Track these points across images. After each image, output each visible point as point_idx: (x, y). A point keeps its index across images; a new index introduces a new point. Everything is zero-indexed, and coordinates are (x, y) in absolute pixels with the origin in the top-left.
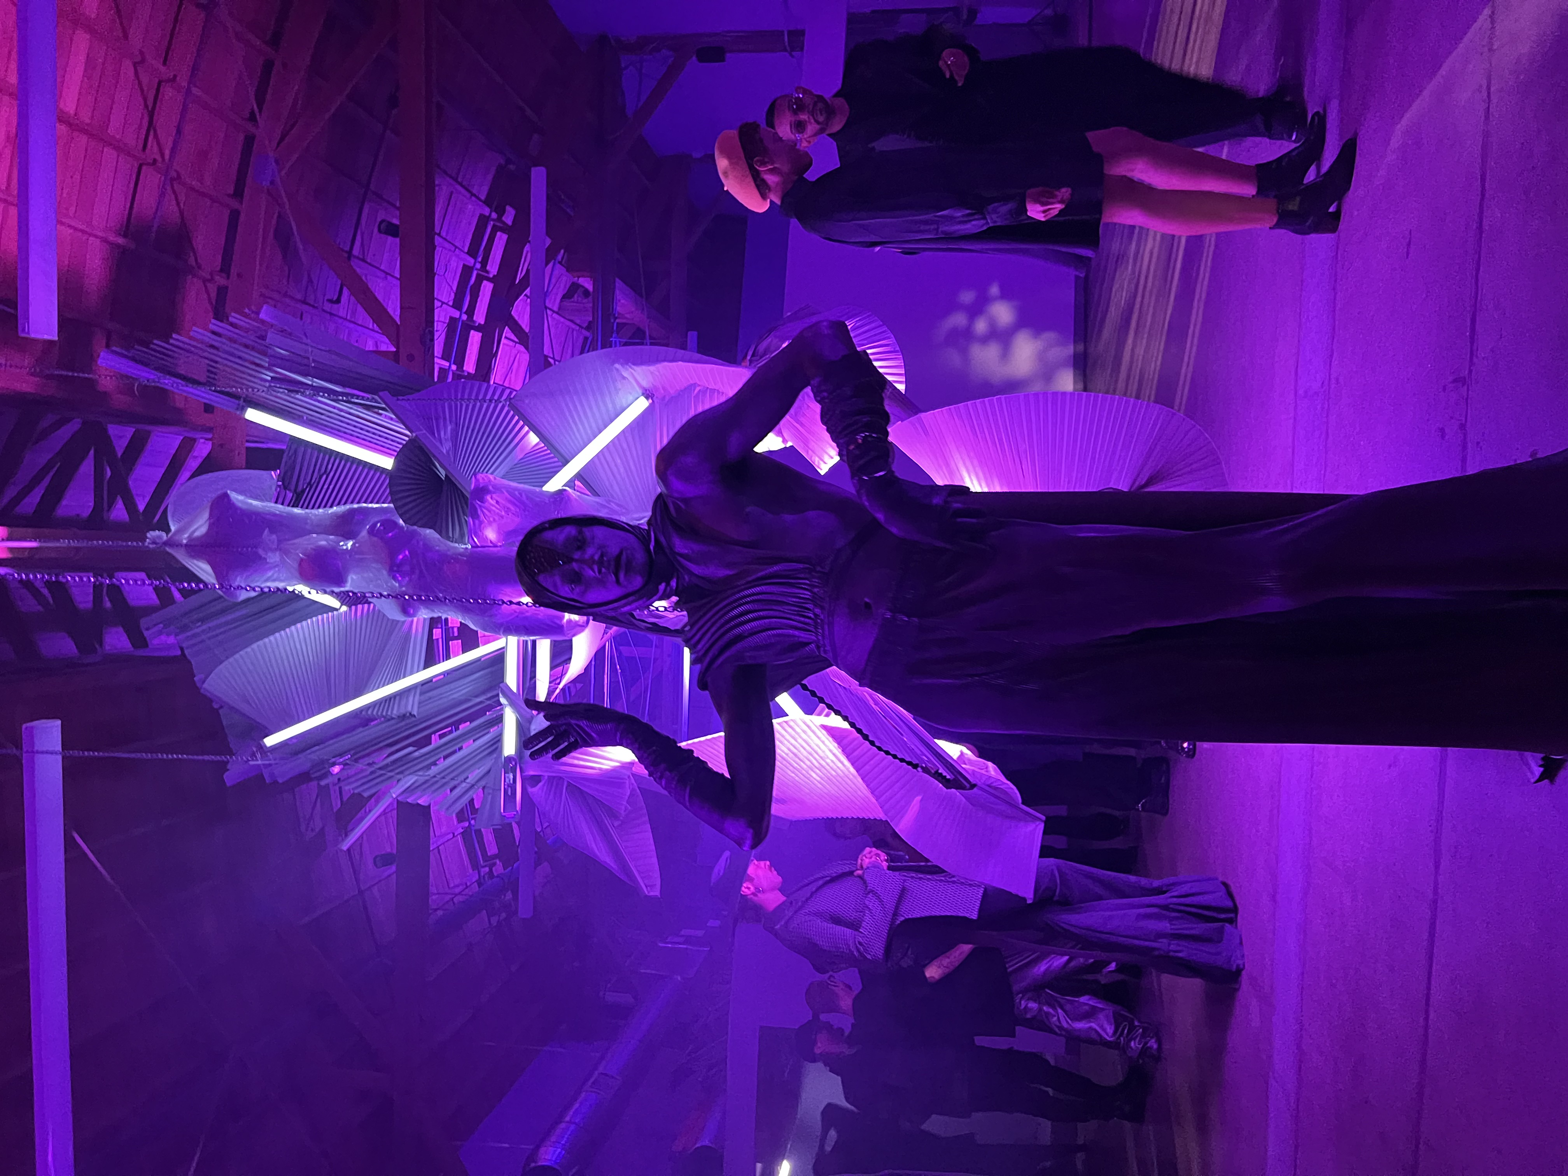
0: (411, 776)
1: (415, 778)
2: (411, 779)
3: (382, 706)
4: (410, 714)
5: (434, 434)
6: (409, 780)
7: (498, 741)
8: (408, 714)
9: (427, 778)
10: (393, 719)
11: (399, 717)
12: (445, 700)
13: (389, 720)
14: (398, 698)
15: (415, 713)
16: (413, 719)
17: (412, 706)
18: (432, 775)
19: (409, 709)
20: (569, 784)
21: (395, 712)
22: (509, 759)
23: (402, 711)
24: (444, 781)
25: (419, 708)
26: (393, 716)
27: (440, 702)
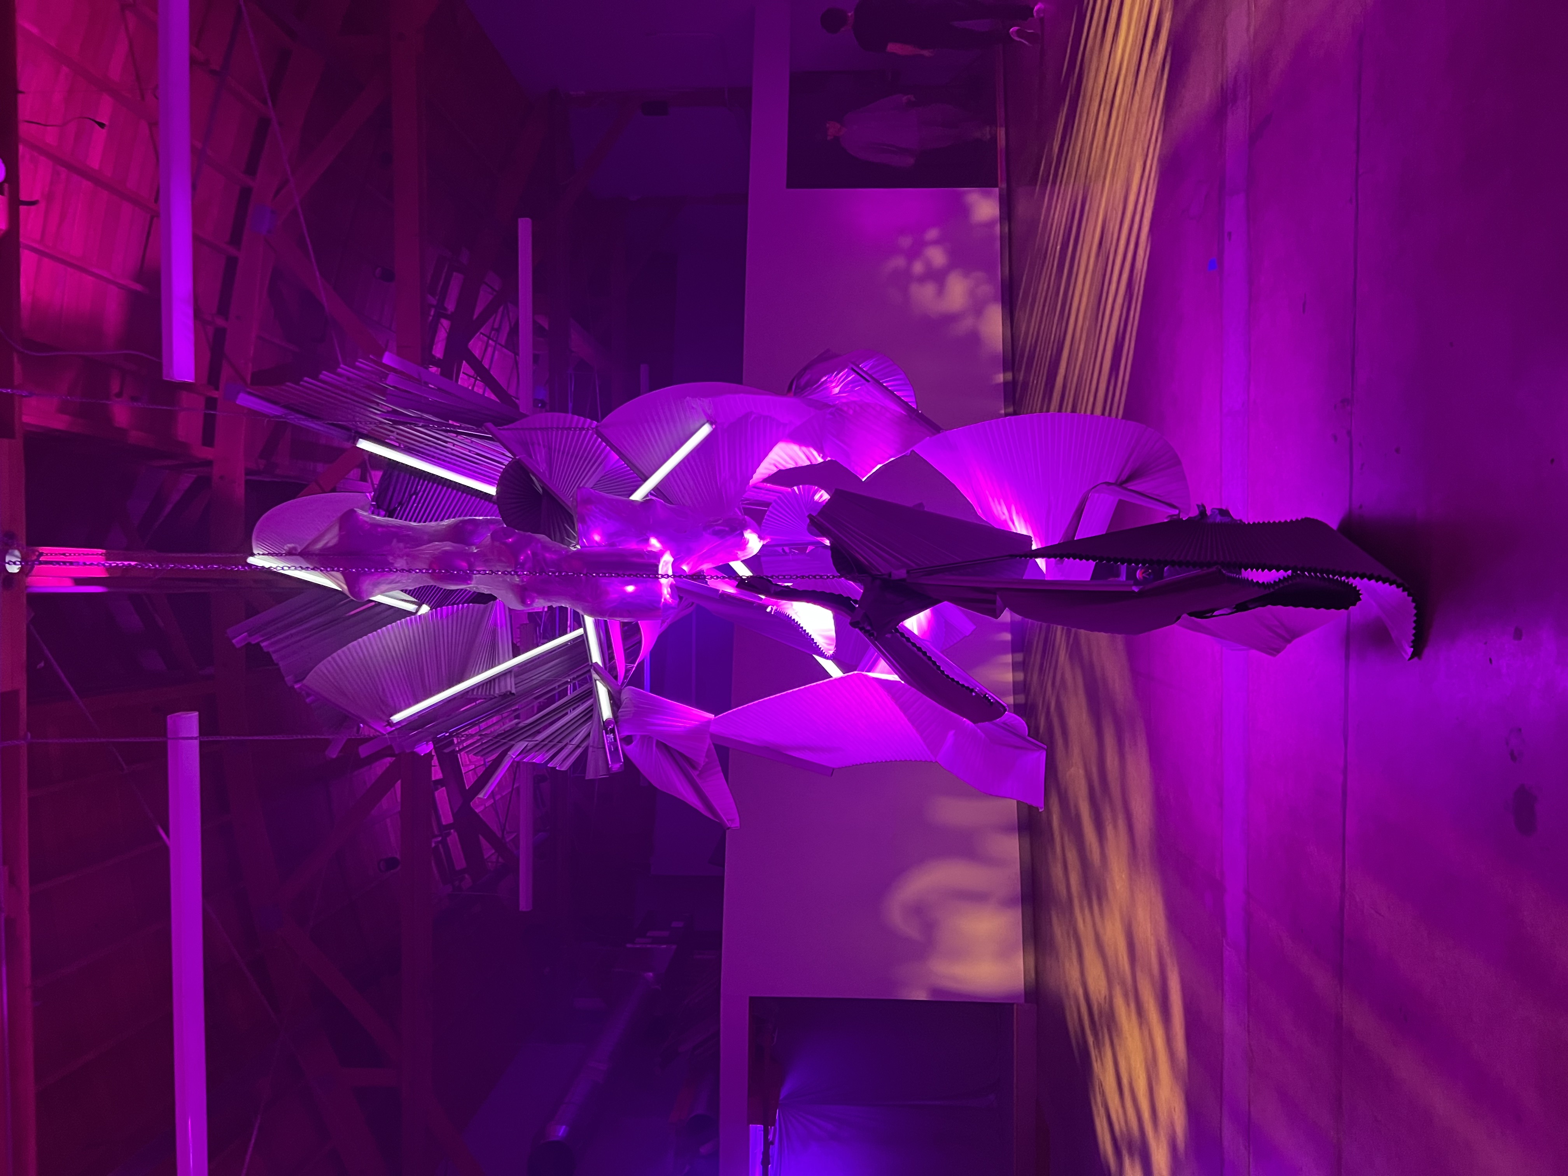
0: (521, 743)
1: (527, 743)
2: (523, 744)
3: (485, 687)
4: (510, 692)
5: (531, 457)
6: (521, 746)
7: (594, 709)
8: (508, 693)
9: (537, 742)
10: (496, 697)
11: (500, 696)
12: (535, 682)
13: (491, 699)
14: (497, 681)
15: (514, 691)
16: (513, 697)
17: (510, 685)
18: (540, 740)
19: (509, 689)
20: (658, 742)
21: (497, 692)
22: (608, 722)
23: (503, 691)
24: (552, 744)
25: (516, 688)
26: (496, 695)
27: (531, 684)
